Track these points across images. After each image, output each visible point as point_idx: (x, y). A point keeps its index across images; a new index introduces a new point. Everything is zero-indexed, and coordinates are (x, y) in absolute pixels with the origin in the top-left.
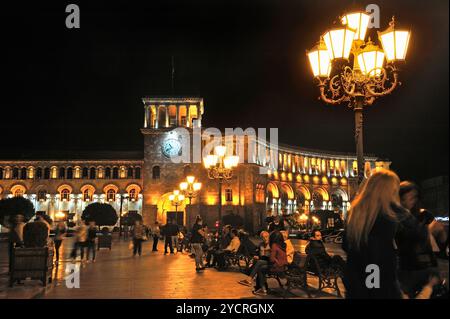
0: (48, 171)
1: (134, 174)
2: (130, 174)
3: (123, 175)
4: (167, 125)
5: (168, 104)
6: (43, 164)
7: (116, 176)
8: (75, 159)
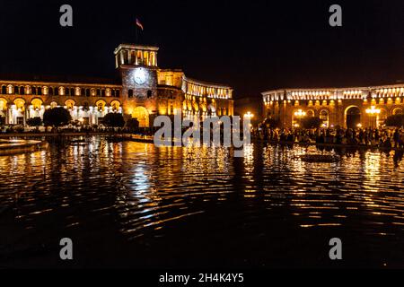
0: (57, 90)
1: (116, 94)
2: (113, 94)
3: (108, 94)
4: (137, 64)
5: (137, 50)
6: (53, 85)
7: (104, 95)
8: (77, 83)
